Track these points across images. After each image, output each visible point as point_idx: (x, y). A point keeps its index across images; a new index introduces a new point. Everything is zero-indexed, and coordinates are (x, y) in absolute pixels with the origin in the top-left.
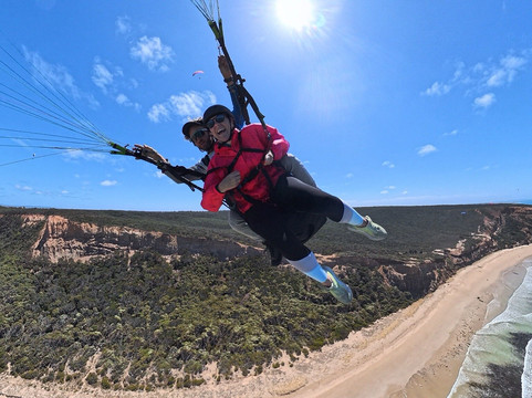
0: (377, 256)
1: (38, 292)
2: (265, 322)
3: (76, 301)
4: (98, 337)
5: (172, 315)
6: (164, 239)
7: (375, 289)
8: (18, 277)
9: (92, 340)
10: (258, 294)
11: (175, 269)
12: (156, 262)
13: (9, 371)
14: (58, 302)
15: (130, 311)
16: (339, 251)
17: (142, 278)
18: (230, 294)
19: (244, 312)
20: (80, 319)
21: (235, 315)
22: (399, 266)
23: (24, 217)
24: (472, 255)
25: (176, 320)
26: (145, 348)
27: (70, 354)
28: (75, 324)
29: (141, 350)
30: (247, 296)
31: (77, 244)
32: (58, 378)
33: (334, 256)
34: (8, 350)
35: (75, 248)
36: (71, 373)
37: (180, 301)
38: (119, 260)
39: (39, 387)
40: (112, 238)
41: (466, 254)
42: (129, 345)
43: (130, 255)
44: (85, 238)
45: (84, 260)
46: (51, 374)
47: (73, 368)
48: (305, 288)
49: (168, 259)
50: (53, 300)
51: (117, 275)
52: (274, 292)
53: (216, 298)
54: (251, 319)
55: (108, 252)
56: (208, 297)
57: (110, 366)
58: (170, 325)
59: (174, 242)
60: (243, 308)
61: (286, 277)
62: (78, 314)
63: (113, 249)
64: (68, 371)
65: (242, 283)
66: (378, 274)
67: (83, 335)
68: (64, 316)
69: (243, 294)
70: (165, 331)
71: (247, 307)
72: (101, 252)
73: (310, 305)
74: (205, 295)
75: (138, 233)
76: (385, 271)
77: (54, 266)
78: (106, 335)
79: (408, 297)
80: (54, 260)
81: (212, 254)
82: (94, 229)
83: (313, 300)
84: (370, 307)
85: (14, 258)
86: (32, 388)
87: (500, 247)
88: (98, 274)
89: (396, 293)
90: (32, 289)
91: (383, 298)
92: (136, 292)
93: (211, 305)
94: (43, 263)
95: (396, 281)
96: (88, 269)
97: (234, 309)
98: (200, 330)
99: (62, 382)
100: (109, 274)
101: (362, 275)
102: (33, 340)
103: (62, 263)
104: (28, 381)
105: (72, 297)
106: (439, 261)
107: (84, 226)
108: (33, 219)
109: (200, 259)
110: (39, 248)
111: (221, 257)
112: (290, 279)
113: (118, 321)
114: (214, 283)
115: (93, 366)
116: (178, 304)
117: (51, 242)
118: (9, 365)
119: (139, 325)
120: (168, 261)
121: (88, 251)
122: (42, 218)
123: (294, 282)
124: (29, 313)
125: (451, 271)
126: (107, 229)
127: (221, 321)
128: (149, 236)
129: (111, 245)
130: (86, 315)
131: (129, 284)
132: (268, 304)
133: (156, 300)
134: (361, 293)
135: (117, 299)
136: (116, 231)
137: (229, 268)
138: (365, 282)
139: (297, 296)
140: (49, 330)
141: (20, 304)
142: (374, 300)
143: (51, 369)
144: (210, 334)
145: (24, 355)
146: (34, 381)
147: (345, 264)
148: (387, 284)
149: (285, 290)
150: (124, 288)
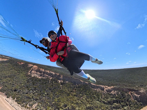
0: (128, 88)
1: (27, 83)
2: (87, 108)
3: (35, 88)
4: (38, 99)
5: (58, 98)
6: (59, 76)
7: (128, 101)
8: (24, 78)
9: (36, 99)
10: (86, 98)
11: (61, 85)
12: (56, 82)
13: (15, 100)
14: (31, 87)
15: (48, 94)
16: (114, 85)
17: (52, 85)
18: (76, 96)
19: (80, 103)
20: (35, 93)
21: (77, 103)
22: (137, 92)
23: (29, 64)
25: (59, 101)
26: (49, 106)
27: (30, 102)
28: (33, 94)
29: (48, 107)
30: (82, 98)
31: (39, 73)
32: (25, 107)
33: (112, 87)
34: (17, 95)
35: (38, 74)
36: (29, 106)
37: (61, 95)
38: (48, 79)
39: (20, 107)
40: (47, 73)
42: (45, 104)
43: (51, 79)
44: (41, 72)
45: (40, 77)
46: (24, 105)
47: (29, 105)
48: (102, 98)
49: (60, 81)
50: (30, 86)
51: (46, 83)
52: (91, 98)
53: (72, 97)
54: (82, 106)
55: (45, 77)
56: (69, 95)
57: (39, 108)
58: (57, 102)
59: (62, 77)
60: (80, 102)
61: (95, 93)
62: (35, 91)
63: (47, 76)
64: (28, 106)
65: (80, 93)
66: (128, 95)
67: (35, 97)
68: (31, 91)
69: (81, 97)
70: (55, 103)
71: (82, 101)
72: (44, 76)
73: (103, 104)
74: (68, 95)
75: (53, 73)
76: (132, 94)
77: (32, 78)
78: (40, 99)
79: (141, 105)
80: (33, 76)
81: (72, 82)
82: (43, 70)
83: (104, 103)
84: (125, 108)
85: (25, 73)
86: (18, 107)
88: (42, 82)
89: (136, 103)
90: (26, 82)
91: (131, 105)
92: (50, 89)
93: (70, 98)
94: (30, 76)
95: (136, 98)
96: (40, 80)
97: (77, 101)
98: (66, 106)
99: (26, 108)
100: (45, 83)
101: (122, 95)
102: (22, 94)
103: (34, 77)
104: (18, 104)
105: (35, 86)
107: (41, 69)
108: (31, 65)
109: (68, 83)
110: (30, 72)
111: (75, 83)
112: (96, 94)
113: (44, 96)
114: (72, 91)
115: (34, 107)
116: (60, 96)
117: (33, 72)
118: (15, 98)
119: (49, 99)
120: (60, 82)
121: (41, 76)
122: (32, 65)
123: (98, 95)
124: (24, 87)
126: (46, 71)
127: (72, 105)
128: (56, 74)
129: (47, 75)
130: (36, 92)
131: (49, 86)
132: (89, 102)
133: (55, 93)
134: (122, 102)
135: (45, 90)
136: (48, 72)
137: (77, 87)
138: (124, 98)
139: (98, 100)
140: (27, 93)
141: (23, 85)
142: (127, 105)
143: (24, 104)
144: (68, 108)
145: (19, 97)
146: (19, 105)
147: (116, 90)
148: (132, 99)
149: (94, 98)
150: (47, 87)
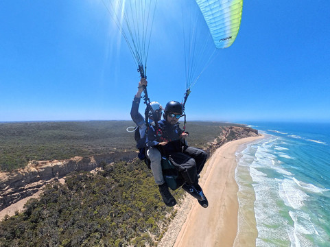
6: (86, 161)
24: (220, 144)
40: (32, 177)
41: (218, 144)
55: (35, 192)
59: (93, 160)
75: (59, 163)
87: (228, 141)
106: (211, 147)
125: (214, 150)
128: (70, 162)
129: (35, 184)
136: (33, 169)
